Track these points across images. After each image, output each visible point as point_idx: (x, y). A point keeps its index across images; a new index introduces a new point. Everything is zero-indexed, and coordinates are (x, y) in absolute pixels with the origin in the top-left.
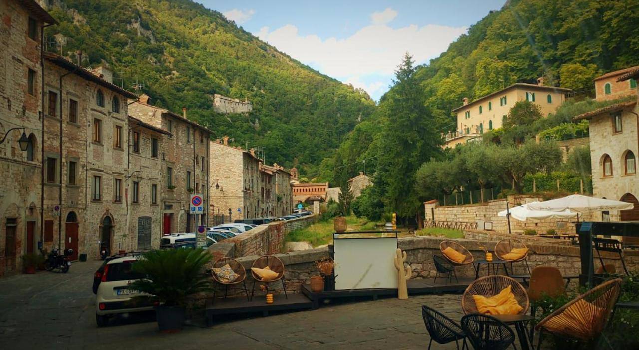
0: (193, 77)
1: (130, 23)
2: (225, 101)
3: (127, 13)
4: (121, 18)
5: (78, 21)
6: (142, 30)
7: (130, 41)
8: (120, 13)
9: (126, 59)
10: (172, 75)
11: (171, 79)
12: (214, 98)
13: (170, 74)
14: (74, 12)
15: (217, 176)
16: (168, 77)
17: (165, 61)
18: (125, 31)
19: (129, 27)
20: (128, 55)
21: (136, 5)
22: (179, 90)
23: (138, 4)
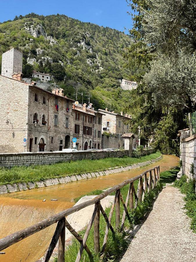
0: (111, 70)
1: (80, 42)
2: (127, 83)
3: (78, 37)
4: (75, 40)
5: (52, 42)
6: (86, 46)
7: (78, 52)
8: (75, 37)
9: (75, 62)
10: (99, 69)
11: (99, 71)
12: (122, 81)
13: (98, 69)
14: (51, 37)
15: (8, 109)
16: (97, 71)
17: (96, 62)
18: (77, 46)
19: (79, 45)
20: (77, 60)
21: (86, 33)
22: (101, 78)
23: (87, 33)
